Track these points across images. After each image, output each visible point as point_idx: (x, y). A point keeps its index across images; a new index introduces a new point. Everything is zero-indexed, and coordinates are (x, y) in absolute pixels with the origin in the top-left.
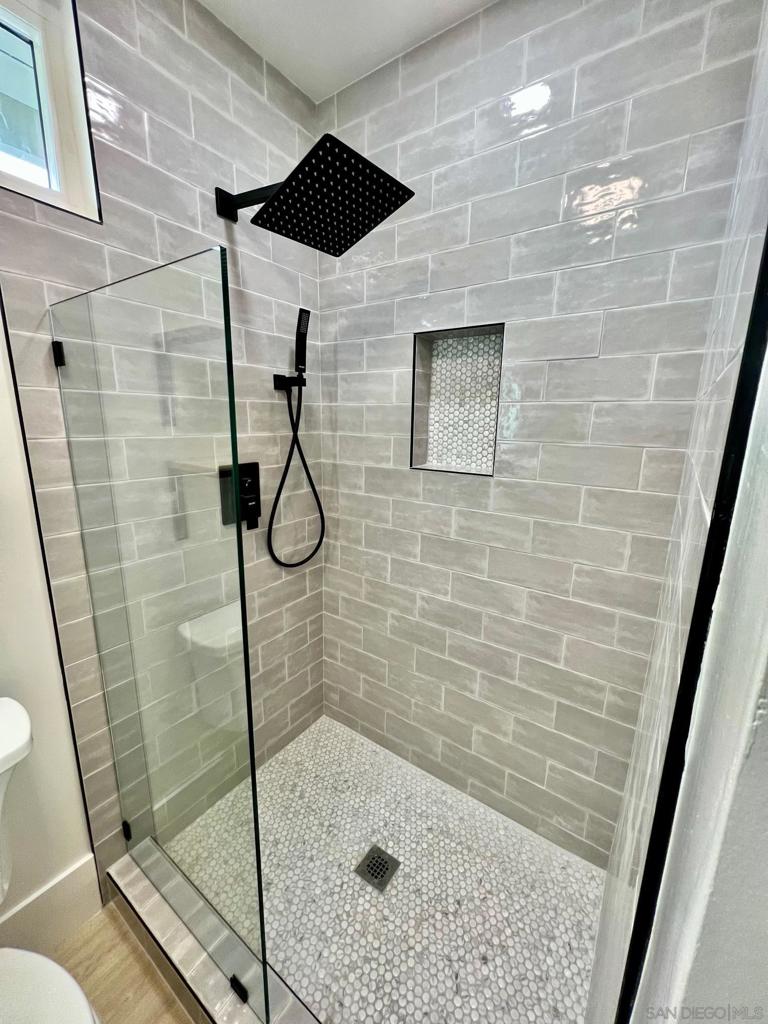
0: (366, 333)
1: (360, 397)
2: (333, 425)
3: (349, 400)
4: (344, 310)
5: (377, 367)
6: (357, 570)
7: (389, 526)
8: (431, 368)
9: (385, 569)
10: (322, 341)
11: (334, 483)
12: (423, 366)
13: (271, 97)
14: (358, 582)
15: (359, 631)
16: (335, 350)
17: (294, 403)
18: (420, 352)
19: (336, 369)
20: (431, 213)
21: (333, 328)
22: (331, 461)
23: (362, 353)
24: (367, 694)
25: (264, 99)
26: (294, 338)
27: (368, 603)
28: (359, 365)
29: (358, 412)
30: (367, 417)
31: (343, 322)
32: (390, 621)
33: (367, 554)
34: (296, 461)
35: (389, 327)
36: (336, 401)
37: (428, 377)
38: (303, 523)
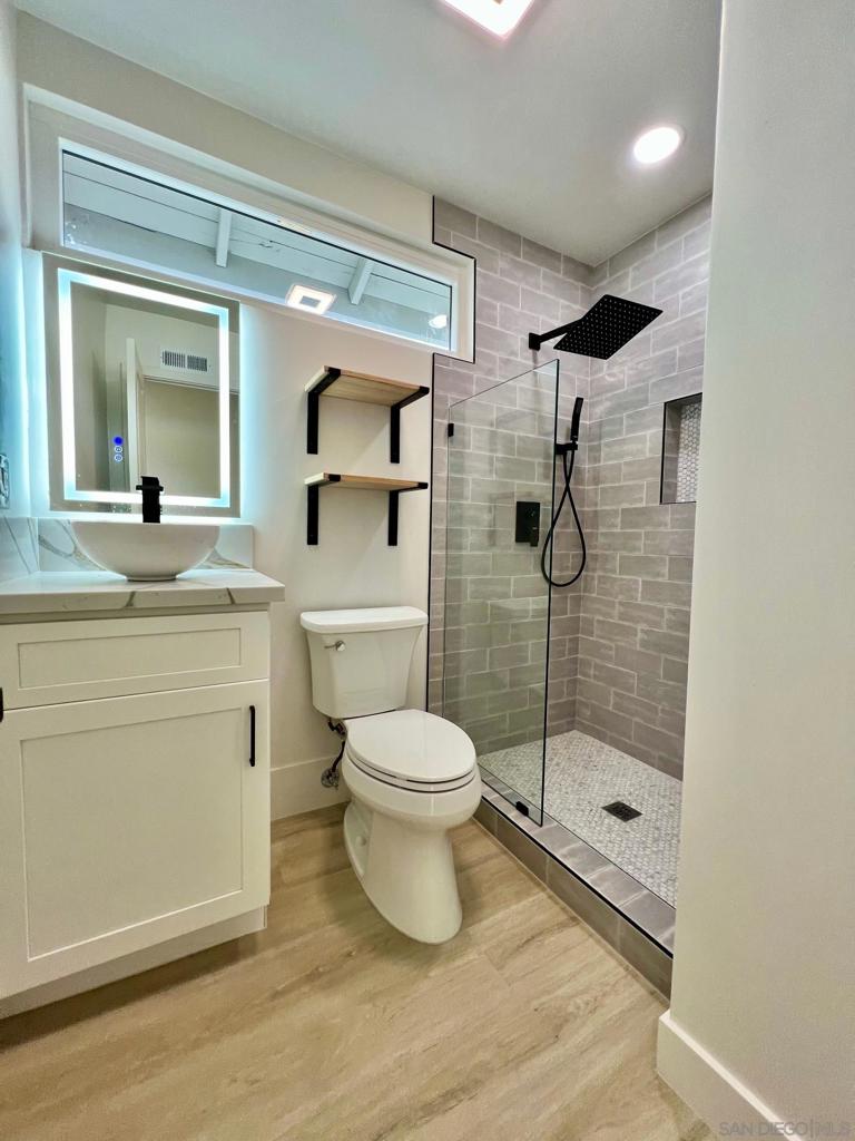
0: (626, 409)
1: (620, 456)
2: (596, 480)
3: (611, 459)
4: (609, 395)
5: (634, 431)
6: (611, 595)
7: (641, 554)
8: (679, 427)
9: (636, 590)
10: (590, 420)
11: (595, 525)
12: (673, 427)
13: (565, 273)
14: (611, 605)
15: (611, 649)
16: (601, 425)
17: (568, 464)
18: (670, 416)
19: (600, 439)
20: (679, 319)
21: (599, 410)
22: (593, 509)
23: (622, 423)
24: (616, 705)
25: (561, 276)
26: (570, 419)
27: (621, 622)
28: (619, 432)
29: (618, 467)
30: (624, 469)
31: (608, 404)
32: (640, 635)
33: (622, 579)
34: (566, 506)
35: (646, 402)
36: (599, 461)
37: (677, 435)
38: (567, 555)
